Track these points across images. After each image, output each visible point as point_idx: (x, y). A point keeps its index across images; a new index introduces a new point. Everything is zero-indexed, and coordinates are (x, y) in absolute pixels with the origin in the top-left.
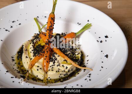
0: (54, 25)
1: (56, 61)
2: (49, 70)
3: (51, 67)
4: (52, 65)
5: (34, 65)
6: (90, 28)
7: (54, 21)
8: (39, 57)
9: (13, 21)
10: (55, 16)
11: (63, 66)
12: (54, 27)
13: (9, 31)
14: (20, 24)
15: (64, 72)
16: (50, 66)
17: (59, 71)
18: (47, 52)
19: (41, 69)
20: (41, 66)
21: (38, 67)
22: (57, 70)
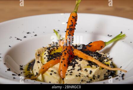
0: (76, 25)
1: (76, 65)
2: (67, 75)
3: (70, 72)
4: (71, 69)
5: (47, 70)
6: (124, 39)
7: (76, 21)
8: (54, 61)
9: (28, 32)
10: (77, 15)
11: (86, 70)
12: (76, 27)
13: (21, 40)
14: (36, 35)
15: (87, 77)
16: (68, 71)
17: (79, 76)
18: (65, 54)
19: (55, 73)
20: (55, 71)
21: (52, 71)
22: (78, 75)
